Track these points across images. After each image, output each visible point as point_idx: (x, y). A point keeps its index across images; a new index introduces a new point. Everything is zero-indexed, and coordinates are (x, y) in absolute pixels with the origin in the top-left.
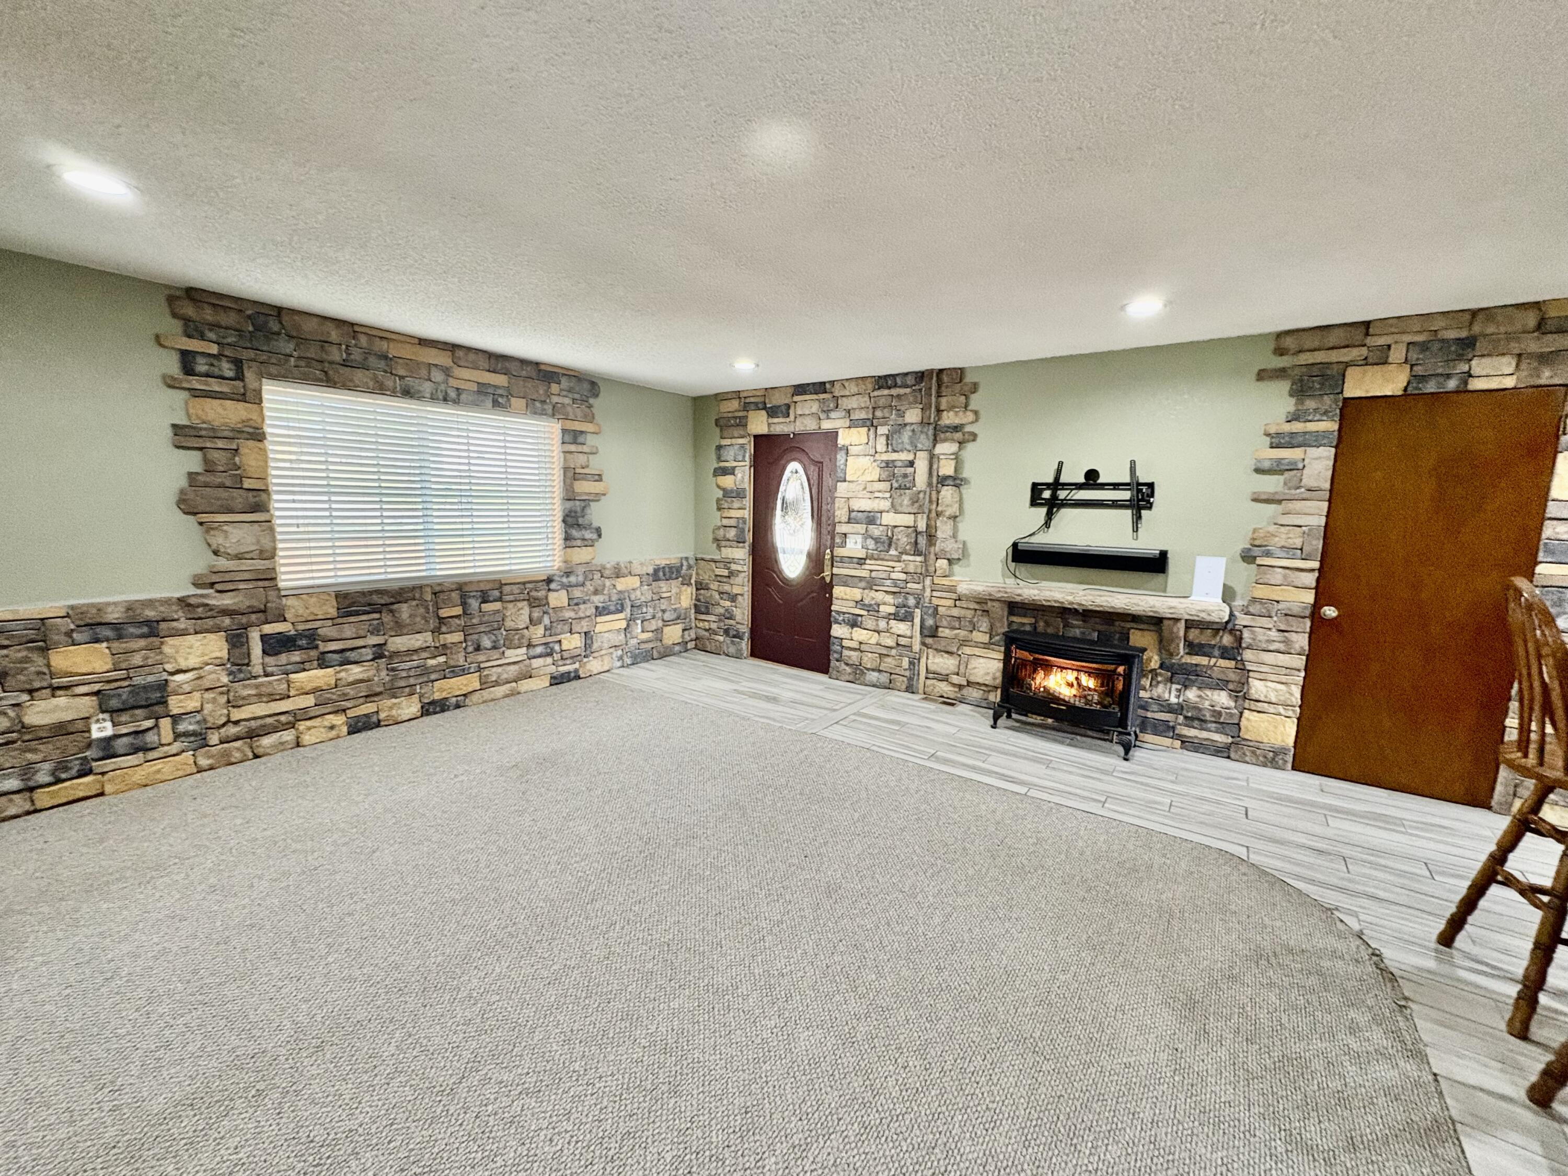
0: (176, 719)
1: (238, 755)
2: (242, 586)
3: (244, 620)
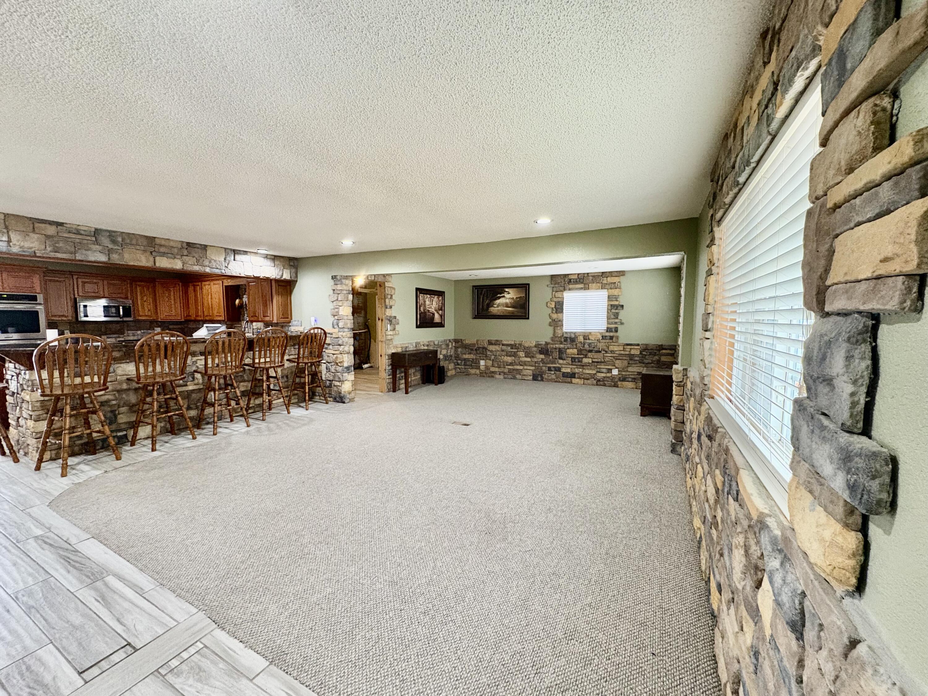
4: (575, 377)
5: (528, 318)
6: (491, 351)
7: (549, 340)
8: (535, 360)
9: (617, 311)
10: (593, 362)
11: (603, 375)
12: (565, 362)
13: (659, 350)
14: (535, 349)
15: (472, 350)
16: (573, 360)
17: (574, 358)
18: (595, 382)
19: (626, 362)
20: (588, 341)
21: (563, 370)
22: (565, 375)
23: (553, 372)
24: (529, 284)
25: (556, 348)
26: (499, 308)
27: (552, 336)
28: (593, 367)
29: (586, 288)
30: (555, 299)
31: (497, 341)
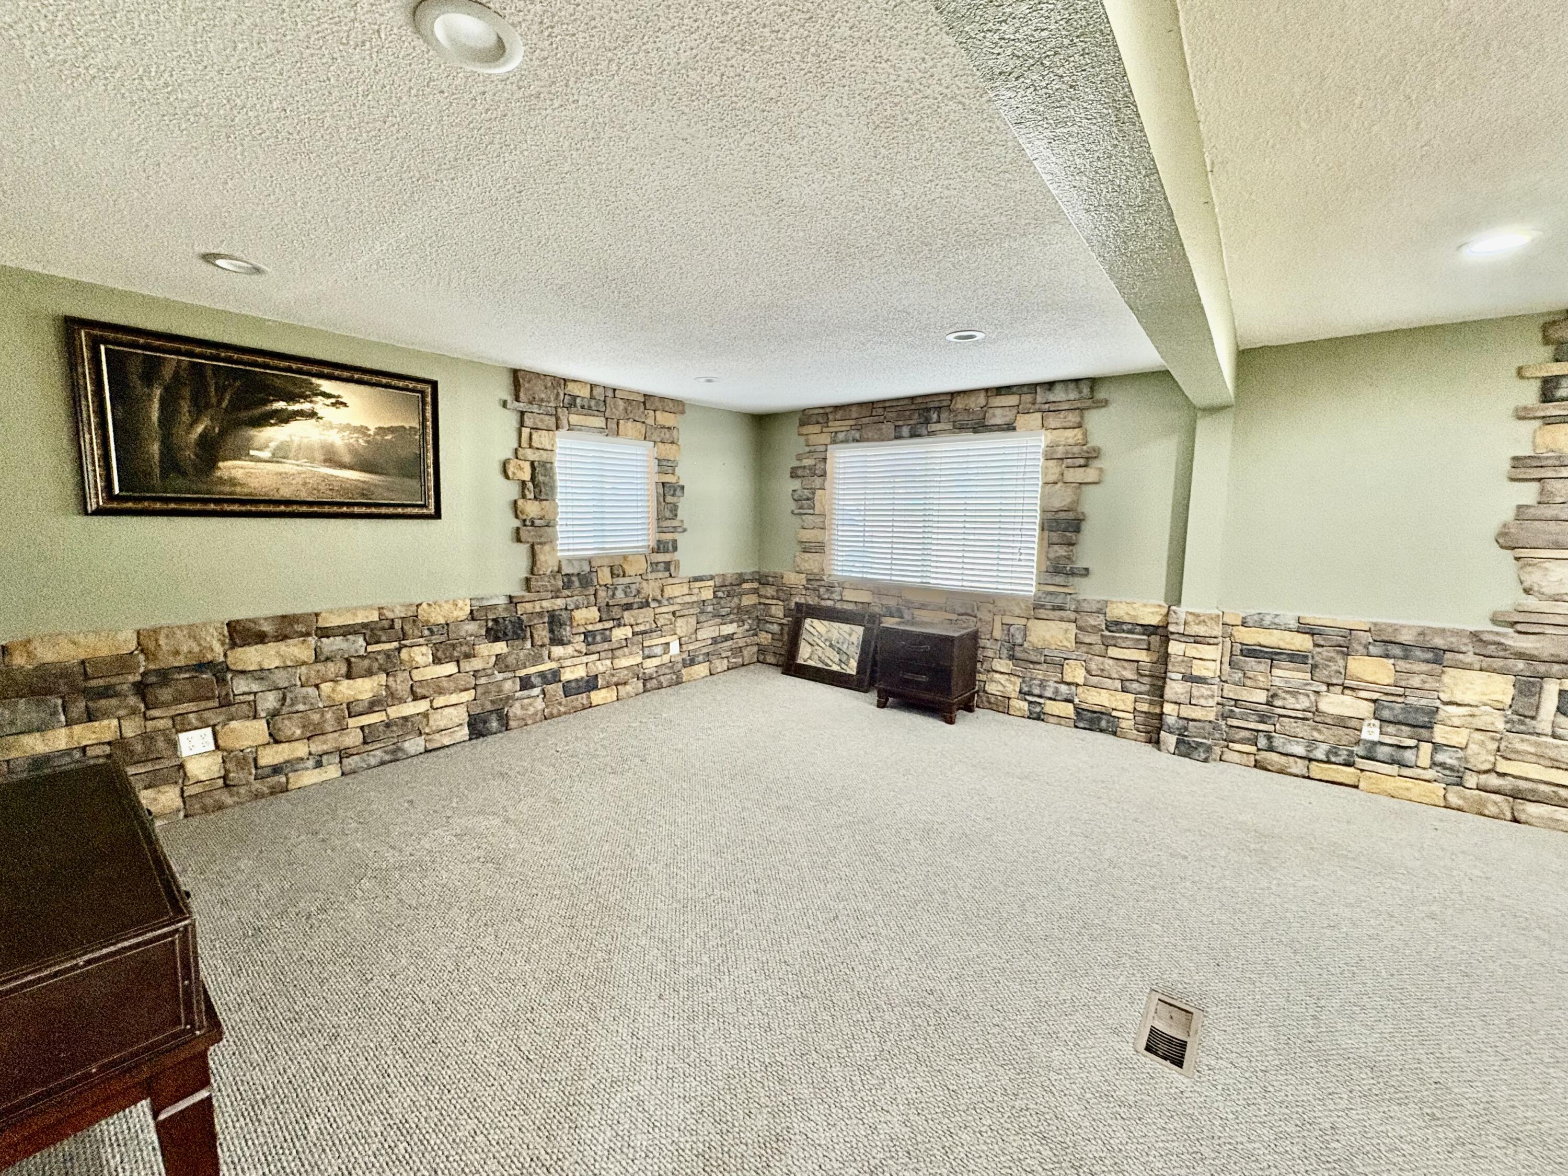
0: (1437, 747)
1: (1493, 810)
2: (1550, 630)
3: (1542, 668)
4: (595, 688)
5: (437, 515)
6: (260, 674)
7: (517, 591)
8: (476, 664)
9: (674, 500)
10: (634, 634)
11: (656, 662)
12: (570, 650)
13: (739, 585)
14: (472, 627)
15: (107, 692)
16: (590, 638)
17: (593, 633)
18: (640, 684)
19: (693, 621)
20: (621, 580)
21: (567, 675)
22: (569, 689)
23: (536, 691)
24: (434, 384)
25: (540, 614)
26: (288, 467)
27: (524, 574)
28: (634, 648)
29: (612, 429)
30: (531, 455)
31: (285, 619)
